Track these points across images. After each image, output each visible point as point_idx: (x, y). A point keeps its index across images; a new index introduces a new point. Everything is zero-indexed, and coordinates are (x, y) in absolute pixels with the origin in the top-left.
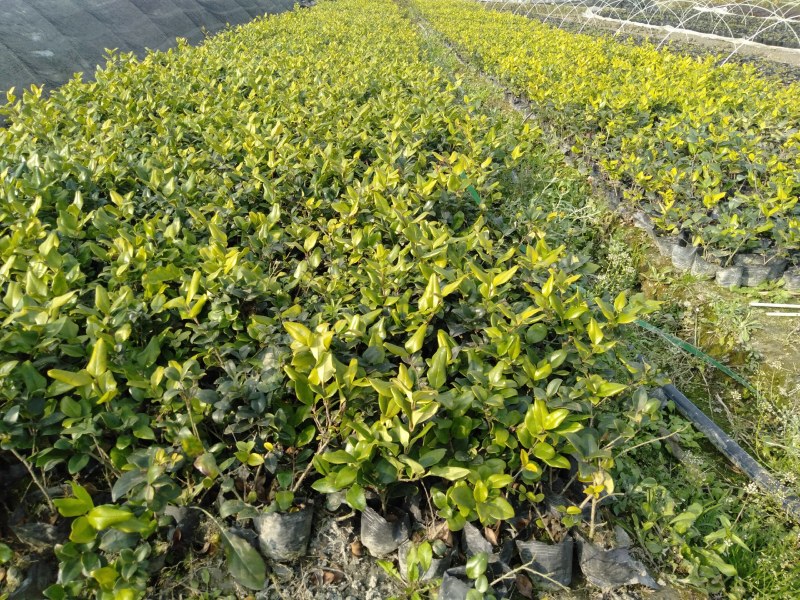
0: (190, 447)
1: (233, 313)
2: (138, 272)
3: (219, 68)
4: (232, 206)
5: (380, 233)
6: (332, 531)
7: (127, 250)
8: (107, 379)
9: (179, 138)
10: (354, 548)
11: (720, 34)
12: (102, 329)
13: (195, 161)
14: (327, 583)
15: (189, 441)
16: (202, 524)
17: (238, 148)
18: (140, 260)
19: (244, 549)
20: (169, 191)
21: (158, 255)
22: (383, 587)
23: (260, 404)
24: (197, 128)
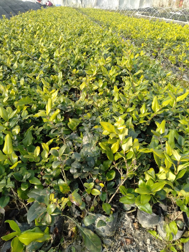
0: (64, 189)
1: (62, 118)
2: (12, 101)
3: (21, 24)
4: (42, 73)
5: (106, 82)
6: (125, 219)
7: (5, 91)
8: (13, 155)
9: (13, 48)
10: (136, 225)
11: (180, 20)
12: (5, 129)
13: (21, 56)
14: (128, 244)
15: (64, 186)
16: (65, 222)
17: (37, 52)
18: (12, 95)
19: (91, 234)
20: (15, 67)
21: (19, 93)
22: (153, 243)
23: (91, 163)
24: (19, 45)
